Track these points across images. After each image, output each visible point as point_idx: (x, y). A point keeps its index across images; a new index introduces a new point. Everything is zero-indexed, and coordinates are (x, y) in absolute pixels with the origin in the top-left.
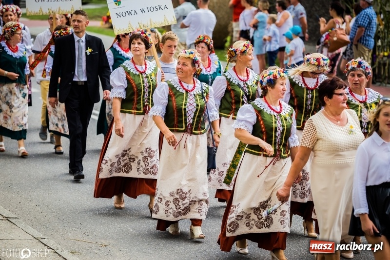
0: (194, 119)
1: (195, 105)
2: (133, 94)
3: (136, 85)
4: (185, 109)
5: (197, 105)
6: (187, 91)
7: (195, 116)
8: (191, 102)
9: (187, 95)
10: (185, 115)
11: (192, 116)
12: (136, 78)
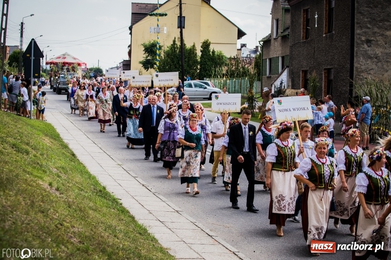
0: (329, 180)
1: (329, 171)
2: (282, 159)
3: (284, 154)
4: (324, 174)
5: (331, 171)
6: (323, 164)
7: (329, 178)
8: (327, 169)
9: (323, 166)
10: (324, 178)
11: (328, 178)
12: (283, 149)
